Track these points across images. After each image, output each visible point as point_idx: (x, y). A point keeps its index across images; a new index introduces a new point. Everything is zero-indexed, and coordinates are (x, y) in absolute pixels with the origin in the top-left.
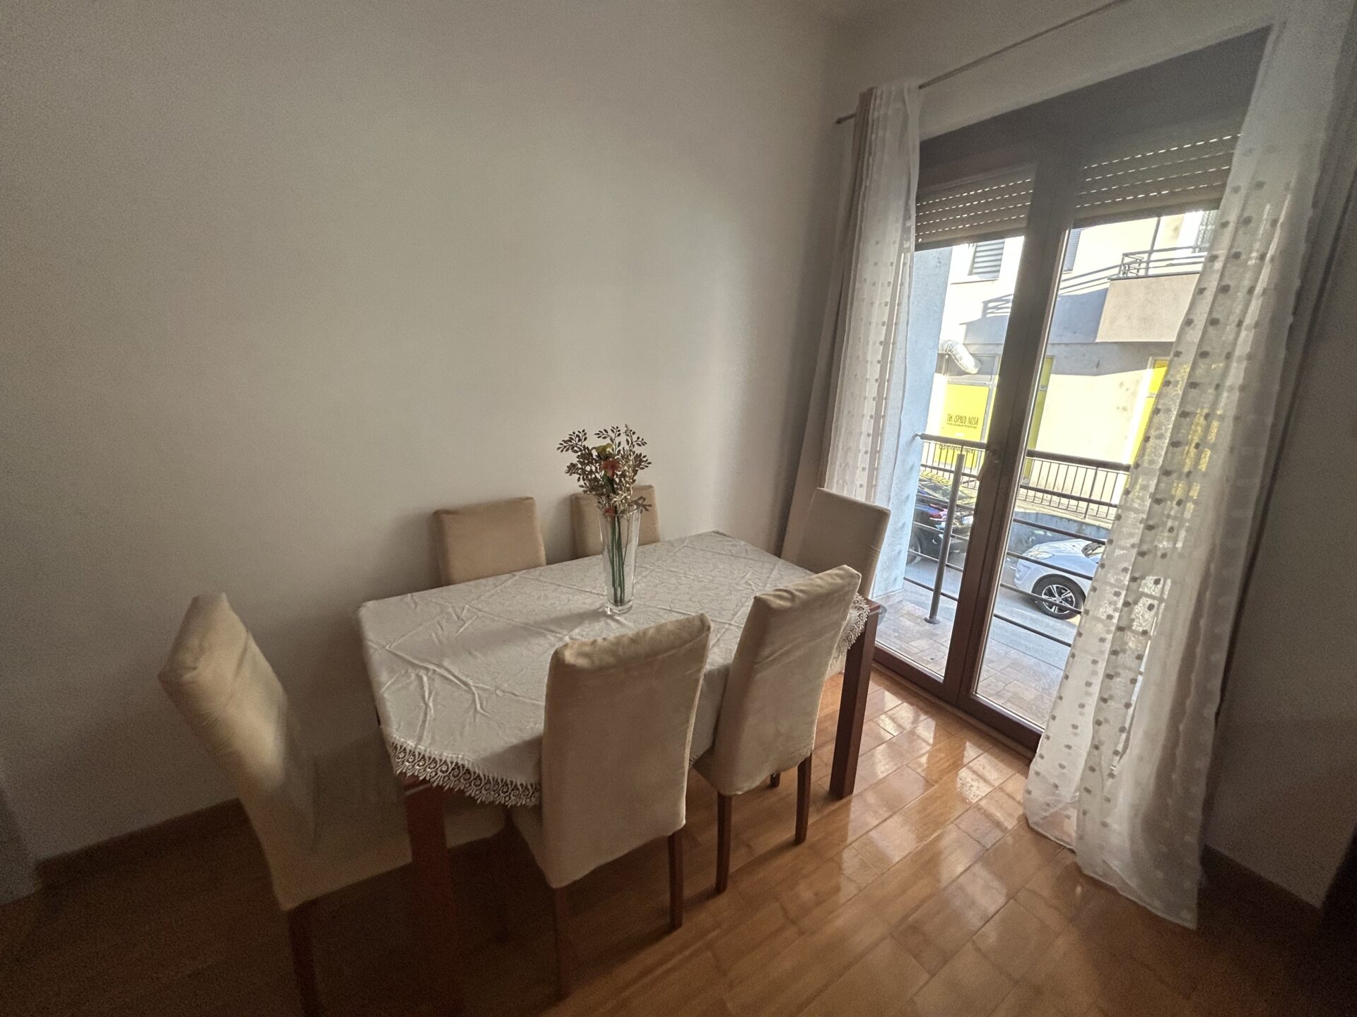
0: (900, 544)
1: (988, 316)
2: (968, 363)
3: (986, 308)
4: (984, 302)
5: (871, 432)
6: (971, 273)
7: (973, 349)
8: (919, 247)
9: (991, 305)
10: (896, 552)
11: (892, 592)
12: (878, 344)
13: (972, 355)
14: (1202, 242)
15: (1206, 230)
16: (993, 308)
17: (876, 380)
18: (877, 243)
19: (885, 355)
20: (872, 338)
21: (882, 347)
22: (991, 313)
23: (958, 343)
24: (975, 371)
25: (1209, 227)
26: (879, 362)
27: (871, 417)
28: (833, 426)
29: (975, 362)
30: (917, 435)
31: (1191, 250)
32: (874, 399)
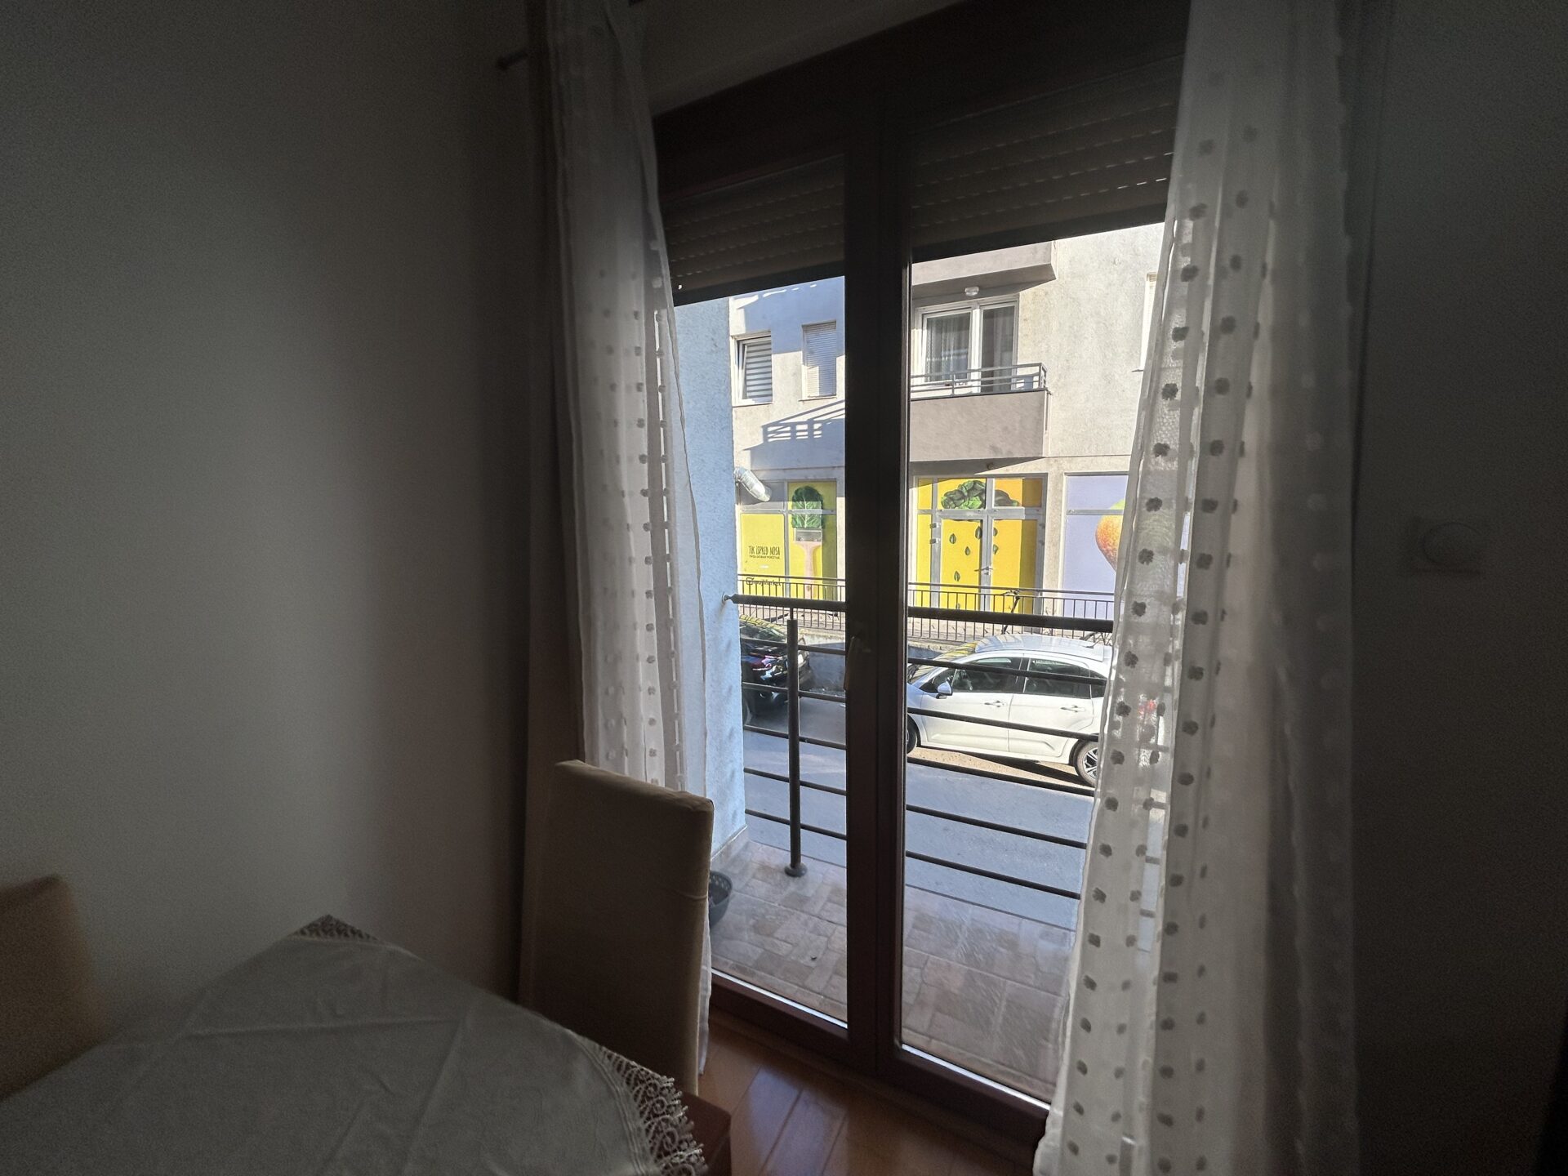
0: (731, 761)
1: (770, 440)
2: (759, 490)
3: (766, 433)
4: (763, 427)
5: (654, 621)
6: (745, 397)
7: (762, 475)
8: (680, 299)
9: (770, 429)
10: (729, 775)
11: (733, 837)
12: (637, 461)
13: (762, 481)
14: (931, 372)
15: (931, 362)
16: (774, 432)
17: (646, 527)
18: (602, 274)
19: (654, 477)
20: (624, 451)
21: (646, 466)
22: (772, 437)
23: (746, 470)
24: (768, 499)
25: (933, 360)
26: (644, 493)
27: (648, 594)
28: (581, 620)
29: (766, 489)
30: (727, 598)
31: (924, 378)
32: (647, 560)
